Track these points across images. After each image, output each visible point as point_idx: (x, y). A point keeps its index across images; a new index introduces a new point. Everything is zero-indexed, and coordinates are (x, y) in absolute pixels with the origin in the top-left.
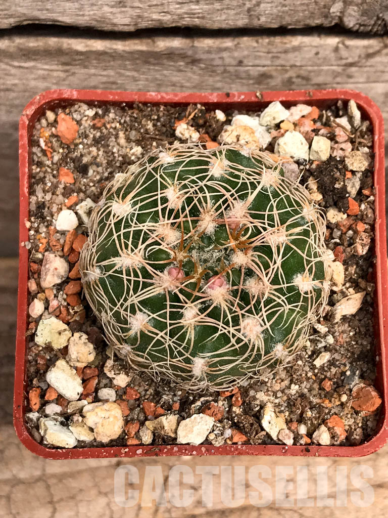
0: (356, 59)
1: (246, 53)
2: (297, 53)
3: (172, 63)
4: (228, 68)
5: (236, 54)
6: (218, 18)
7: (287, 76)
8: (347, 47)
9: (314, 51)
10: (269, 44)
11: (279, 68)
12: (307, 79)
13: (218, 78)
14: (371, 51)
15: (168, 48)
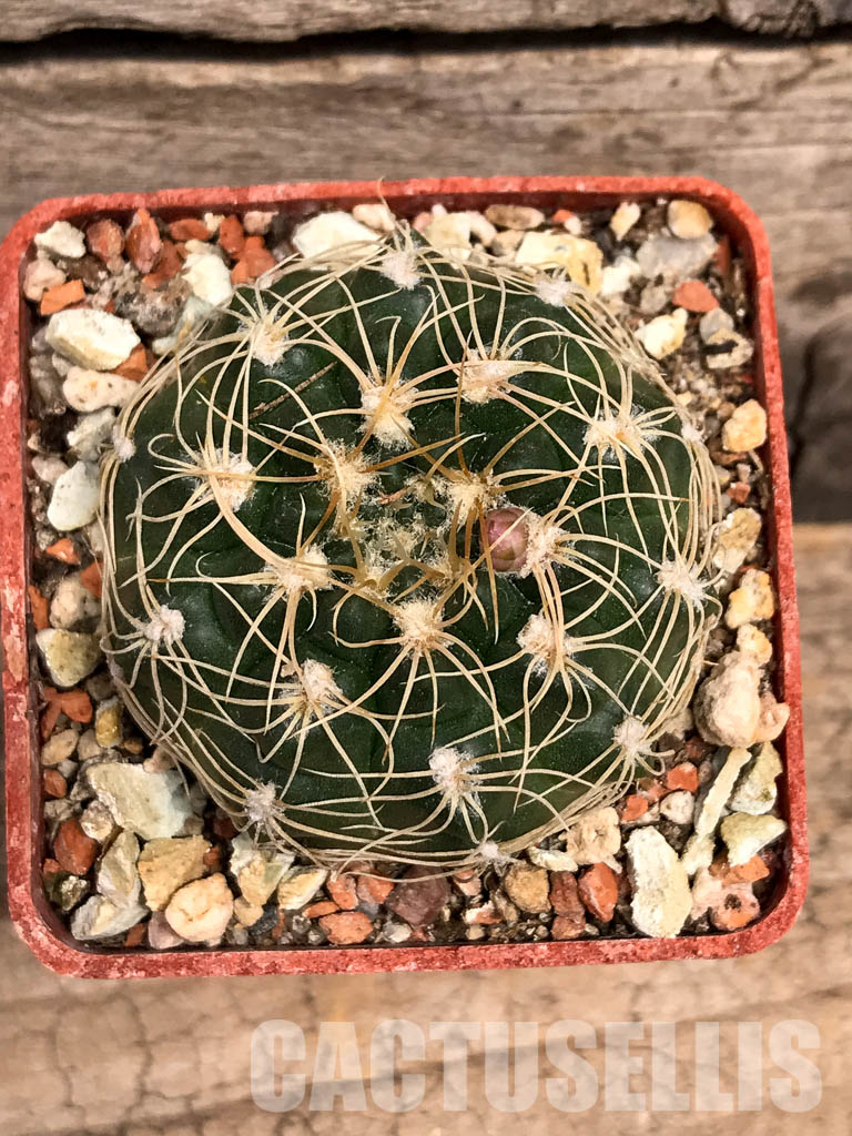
0: (756, 93)
1: (527, 85)
2: (633, 84)
3: (374, 110)
4: (492, 119)
5: (507, 87)
6: (469, 8)
7: (613, 132)
8: (736, 67)
9: (669, 77)
10: (575, 62)
11: (597, 116)
12: (653, 138)
13: (470, 140)
14: (786, 75)
15: (367, 77)
